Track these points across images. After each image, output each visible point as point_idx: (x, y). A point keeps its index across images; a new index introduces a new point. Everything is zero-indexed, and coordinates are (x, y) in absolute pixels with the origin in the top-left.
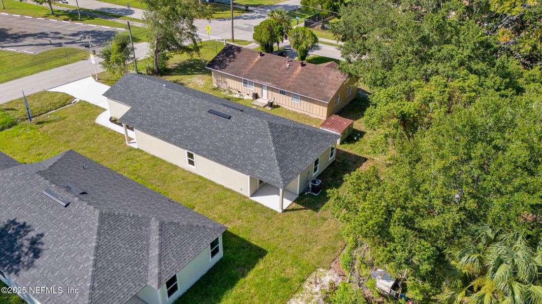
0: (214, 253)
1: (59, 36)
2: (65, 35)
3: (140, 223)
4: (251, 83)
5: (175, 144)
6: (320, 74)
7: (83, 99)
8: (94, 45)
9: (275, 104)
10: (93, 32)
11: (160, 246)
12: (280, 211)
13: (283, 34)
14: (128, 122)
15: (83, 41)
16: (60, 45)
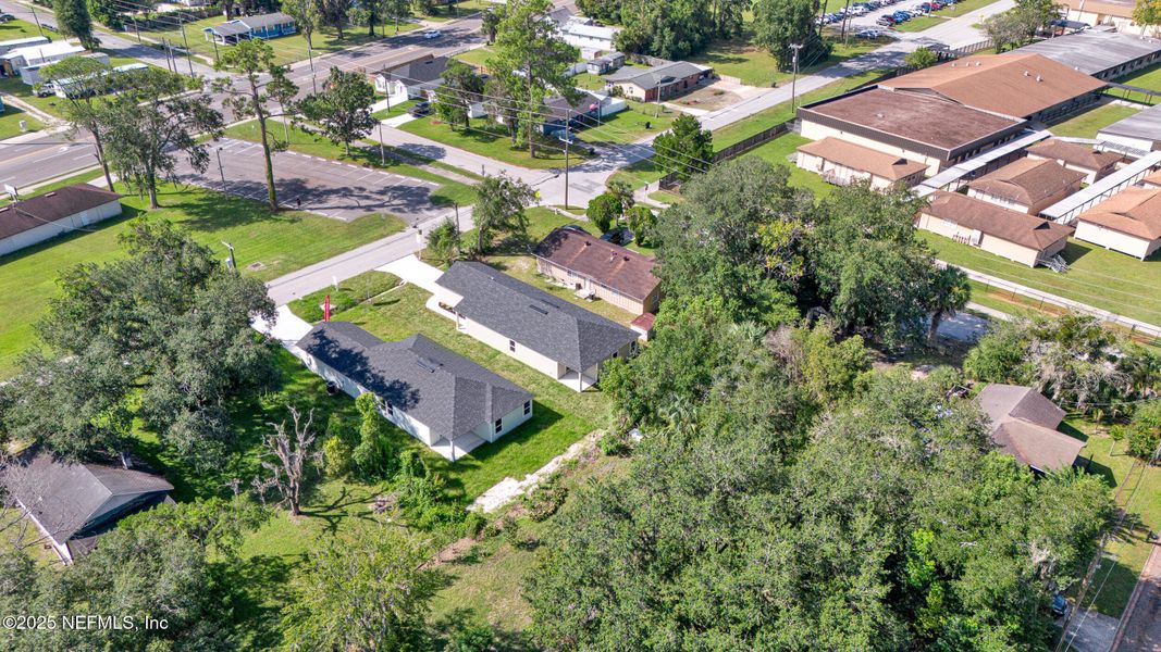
0: (527, 412)
1: (365, 194)
2: (371, 192)
3: (480, 386)
4: (575, 274)
5: (500, 333)
6: (641, 271)
7: (411, 281)
8: (406, 210)
9: (597, 296)
10: (400, 188)
11: (493, 401)
12: (579, 391)
13: (620, 210)
14: (460, 310)
15: (394, 203)
16: (368, 208)
